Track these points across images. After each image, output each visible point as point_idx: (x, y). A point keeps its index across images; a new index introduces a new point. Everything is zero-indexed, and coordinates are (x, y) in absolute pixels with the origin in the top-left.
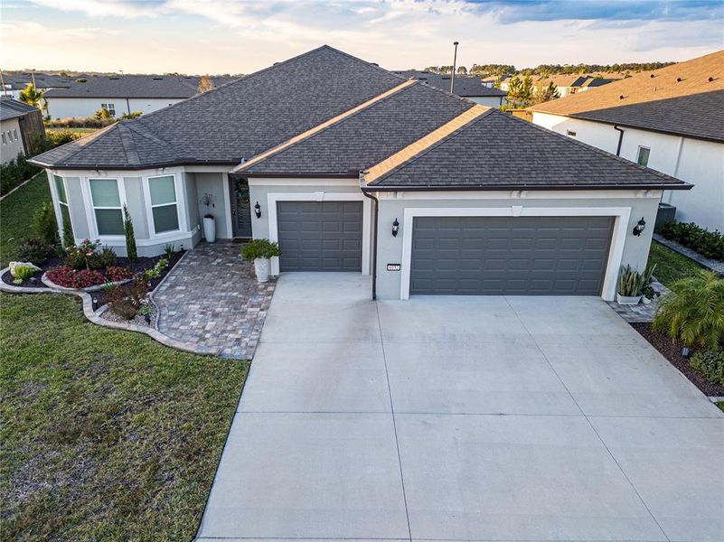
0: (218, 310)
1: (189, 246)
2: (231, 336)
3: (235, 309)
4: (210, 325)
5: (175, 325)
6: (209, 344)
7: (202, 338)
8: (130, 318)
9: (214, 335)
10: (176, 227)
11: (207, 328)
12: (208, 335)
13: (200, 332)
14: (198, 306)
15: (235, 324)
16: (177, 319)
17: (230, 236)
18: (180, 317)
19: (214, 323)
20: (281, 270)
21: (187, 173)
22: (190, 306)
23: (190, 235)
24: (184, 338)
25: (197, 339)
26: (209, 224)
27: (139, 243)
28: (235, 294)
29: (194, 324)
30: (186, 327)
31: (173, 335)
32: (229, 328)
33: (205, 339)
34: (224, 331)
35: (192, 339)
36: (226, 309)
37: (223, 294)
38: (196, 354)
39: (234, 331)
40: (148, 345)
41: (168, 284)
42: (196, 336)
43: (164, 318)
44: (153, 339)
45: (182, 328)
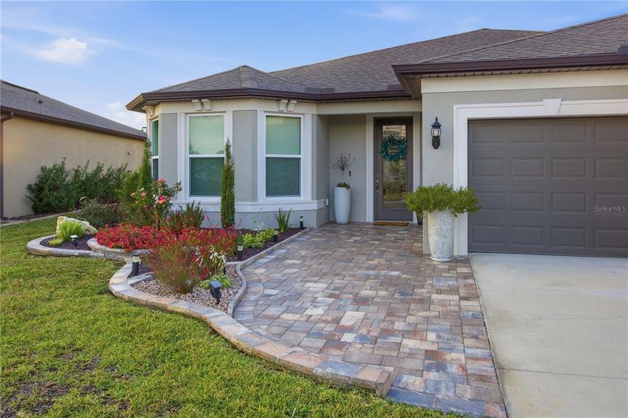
0: (366, 293)
1: (311, 222)
2: (410, 343)
3: (402, 293)
4: (351, 317)
5: (273, 311)
6: (354, 359)
7: (333, 342)
8: (183, 290)
9: (363, 339)
10: (297, 192)
11: (345, 322)
12: (348, 337)
13: (329, 328)
14: (322, 286)
15: (411, 319)
16: (279, 302)
17: (370, 217)
18: (284, 299)
19: (360, 315)
20: (470, 250)
21: (319, 116)
22: (308, 284)
23: (314, 206)
24: (289, 336)
25: (320, 343)
26: (342, 196)
27: (241, 207)
28: (395, 273)
29: (317, 312)
30: (296, 317)
31: (263, 329)
32: (399, 325)
33: (341, 345)
34: (387, 333)
35: (307, 342)
36: (383, 293)
37: (371, 272)
38: (317, 381)
39: (413, 333)
40: (197, 345)
41: (273, 257)
42: (319, 335)
43: (252, 298)
44: (214, 332)
45: (285, 316)
